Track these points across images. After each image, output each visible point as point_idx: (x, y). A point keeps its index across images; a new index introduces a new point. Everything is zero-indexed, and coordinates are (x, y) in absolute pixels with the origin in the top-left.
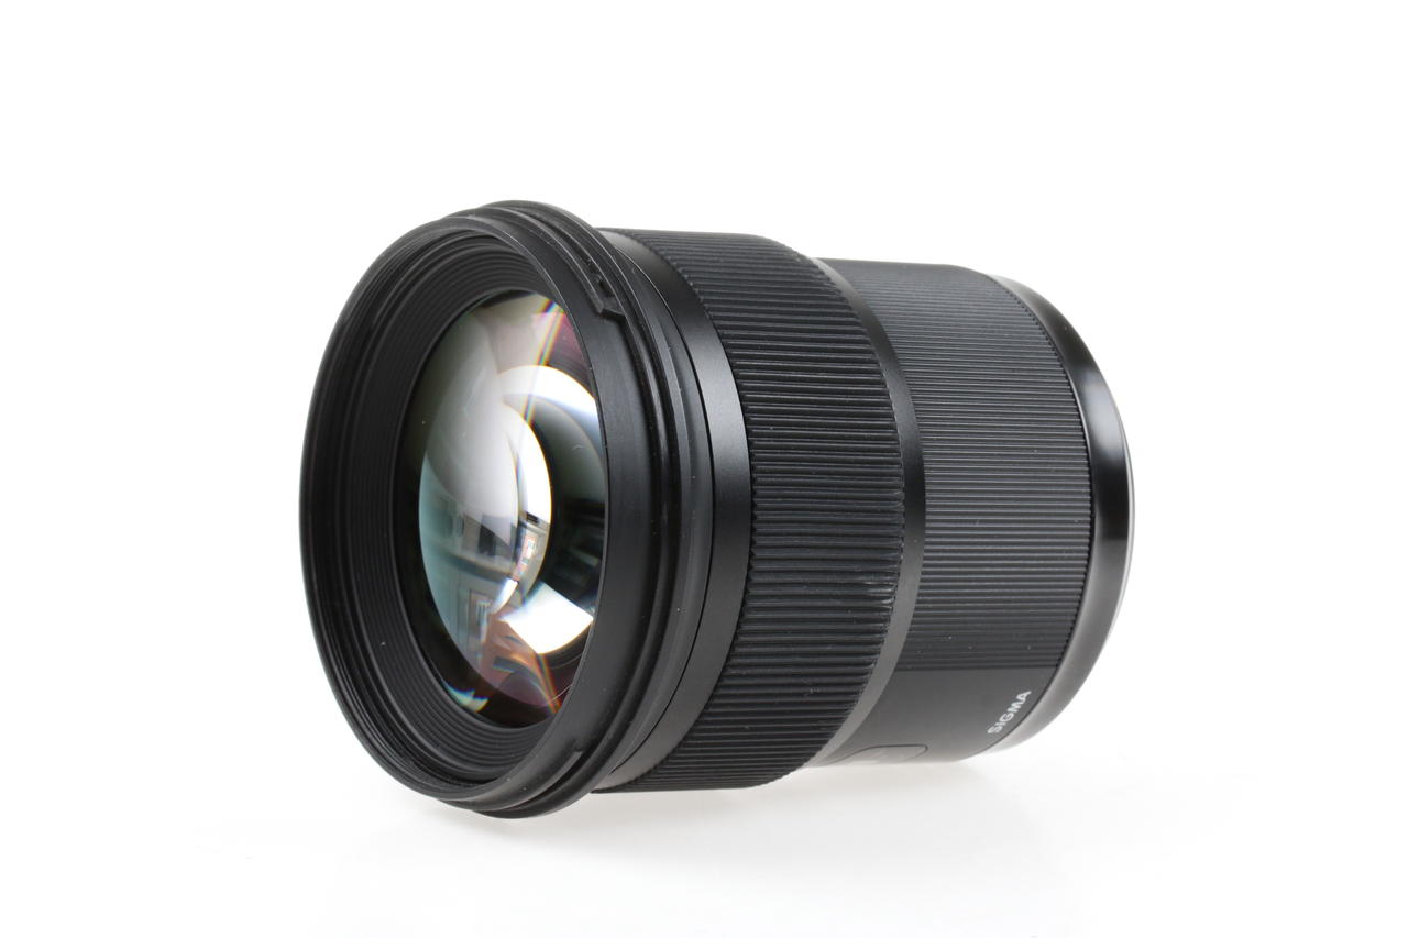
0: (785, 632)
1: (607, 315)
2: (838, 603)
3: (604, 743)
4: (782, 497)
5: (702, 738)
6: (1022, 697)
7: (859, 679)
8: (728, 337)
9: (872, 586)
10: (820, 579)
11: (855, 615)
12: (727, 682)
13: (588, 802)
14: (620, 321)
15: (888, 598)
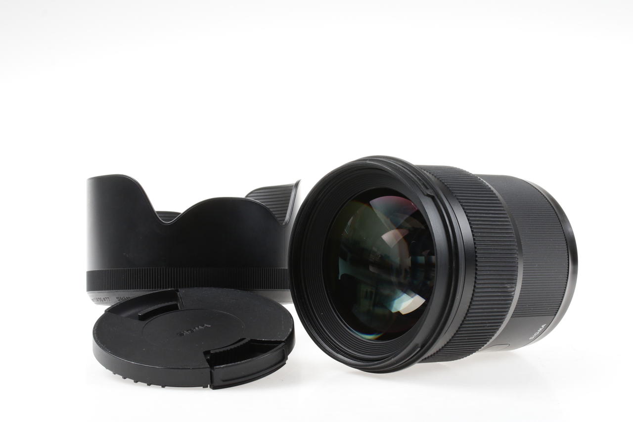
0: (483, 305)
1: (428, 196)
2: (499, 294)
3: (428, 345)
4: (485, 258)
5: (455, 343)
6: (543, 326)
7: (501, 321)
8: (462, 202)
9: (509, 288)
10: (495, 286)
11: (504, 298)
12: (465, 322)
13: (417, 366)
14: (433, 198)
15: (513, 292)
